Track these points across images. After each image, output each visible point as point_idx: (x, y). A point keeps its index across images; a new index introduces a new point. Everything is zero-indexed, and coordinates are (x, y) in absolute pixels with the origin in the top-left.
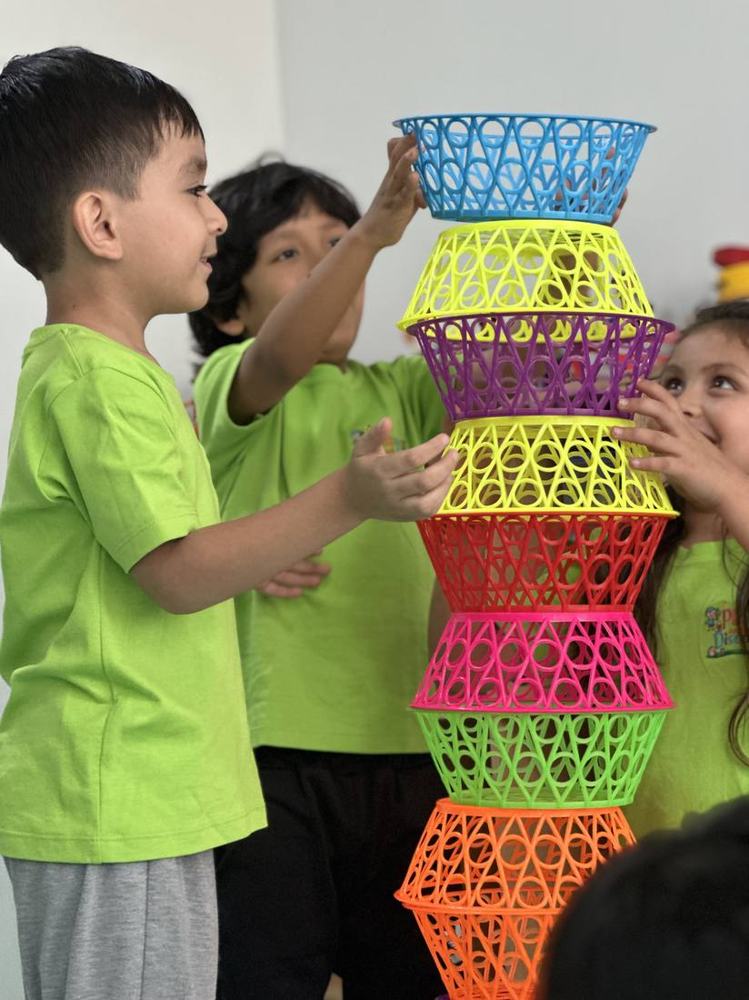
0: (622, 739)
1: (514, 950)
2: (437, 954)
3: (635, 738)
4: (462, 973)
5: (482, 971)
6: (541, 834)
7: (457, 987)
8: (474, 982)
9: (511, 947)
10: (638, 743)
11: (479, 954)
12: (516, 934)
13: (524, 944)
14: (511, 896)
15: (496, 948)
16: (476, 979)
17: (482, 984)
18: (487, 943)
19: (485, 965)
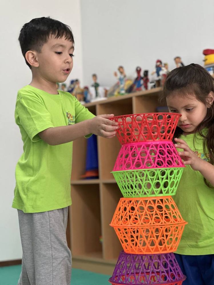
0: (173, 176)
1: (142, 238)
2: (121, 239)
3: (176, 176)
4: (128, 245)
5: (133, 244)
6: (148, 204)
7: (126, 248)
8: (131, 247)
9: (141, 237)
10: (177, 178)
11: (133, 239)
12: (143, 233)
13: (145, 236)
14: (140, 221)
15: (137, 237)
16: (132, 246)
17: (134, 247)
18: (135, 236)
19: (134, 242)
